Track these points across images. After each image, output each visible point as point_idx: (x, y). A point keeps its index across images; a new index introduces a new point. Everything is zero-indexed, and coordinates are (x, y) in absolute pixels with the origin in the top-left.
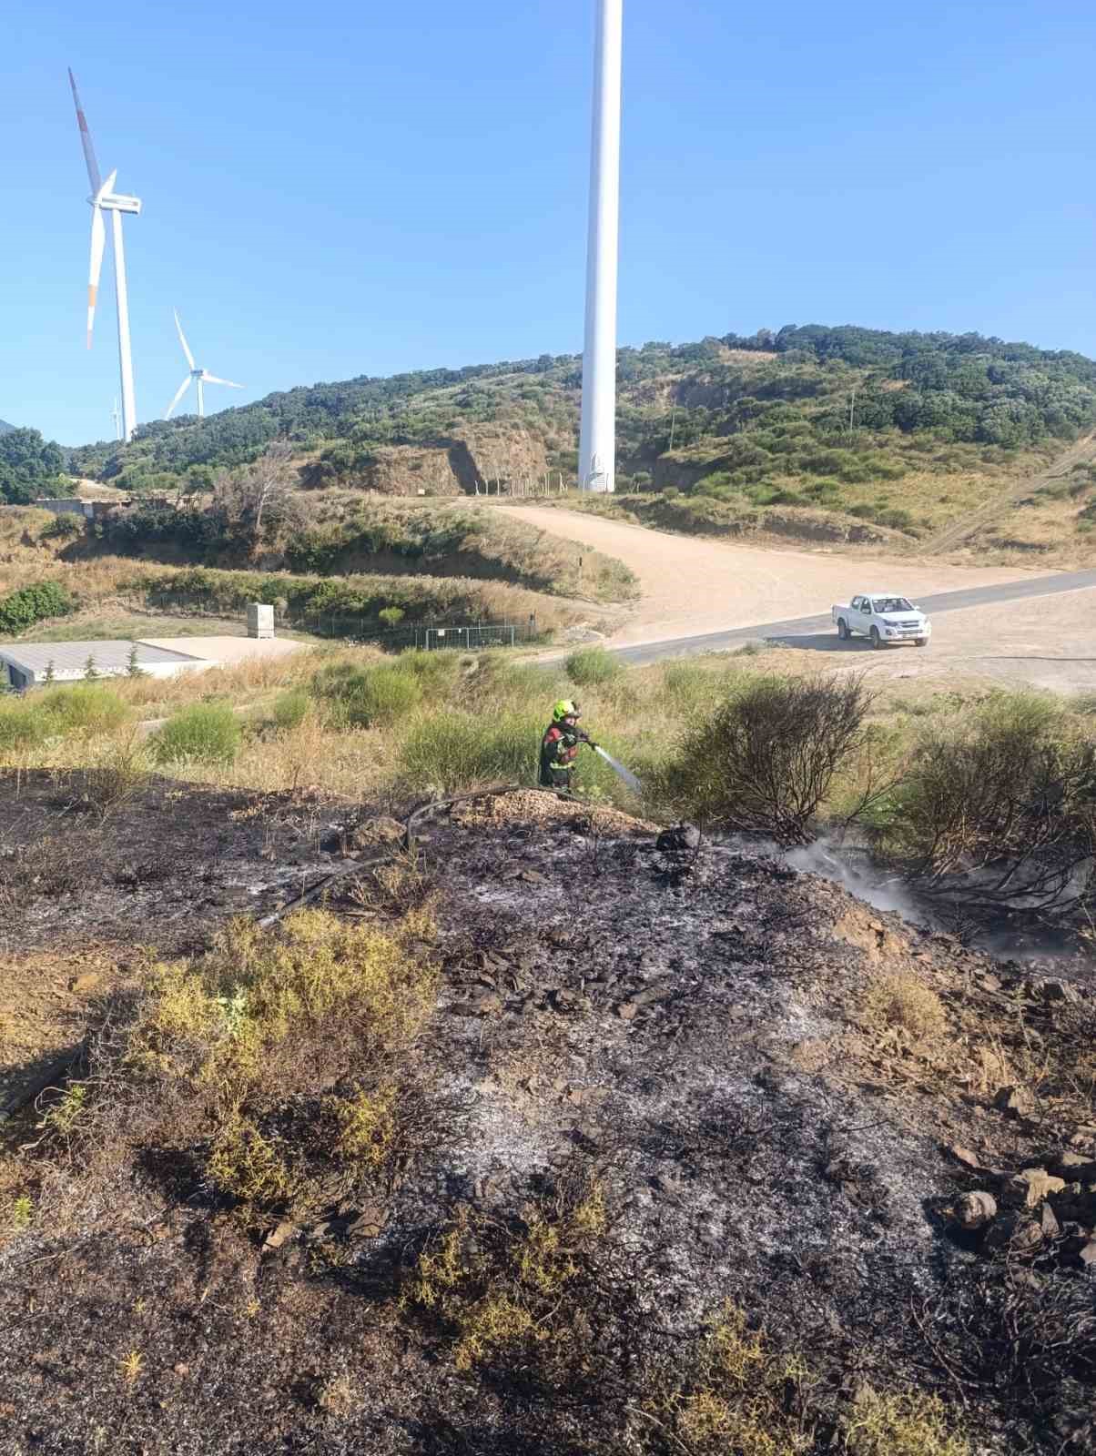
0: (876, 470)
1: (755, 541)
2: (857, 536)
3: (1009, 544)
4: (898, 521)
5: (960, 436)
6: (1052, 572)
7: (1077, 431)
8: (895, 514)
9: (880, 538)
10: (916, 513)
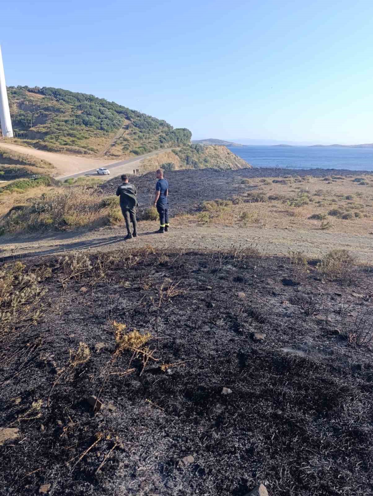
0: (84, 137)
1: (65, 153)
2: (85, 153)
3: (113, 155)
4: (92, 150)
5: (97, 128)
6: (120, 161)
7: (119, 127)
8: (92, 148)
9: (90, 153)
10: (95, 148)
